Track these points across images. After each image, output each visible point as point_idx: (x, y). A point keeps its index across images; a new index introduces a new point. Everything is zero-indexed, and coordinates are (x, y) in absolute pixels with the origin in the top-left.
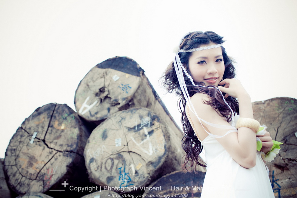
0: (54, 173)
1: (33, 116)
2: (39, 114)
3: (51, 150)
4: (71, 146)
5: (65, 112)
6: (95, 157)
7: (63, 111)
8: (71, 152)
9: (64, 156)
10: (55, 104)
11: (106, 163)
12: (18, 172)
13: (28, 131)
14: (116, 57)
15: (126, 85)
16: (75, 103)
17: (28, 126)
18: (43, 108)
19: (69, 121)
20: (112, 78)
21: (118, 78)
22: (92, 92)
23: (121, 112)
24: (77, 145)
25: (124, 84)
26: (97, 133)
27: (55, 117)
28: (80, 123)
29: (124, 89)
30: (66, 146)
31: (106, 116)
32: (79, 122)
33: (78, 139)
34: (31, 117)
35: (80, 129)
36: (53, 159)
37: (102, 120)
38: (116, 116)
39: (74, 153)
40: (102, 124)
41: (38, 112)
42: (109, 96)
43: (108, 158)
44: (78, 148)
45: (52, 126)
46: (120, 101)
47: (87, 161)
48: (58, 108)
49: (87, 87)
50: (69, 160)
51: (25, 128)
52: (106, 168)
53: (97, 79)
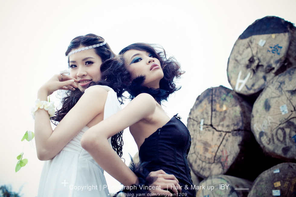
0: (229, 154)
1: (196, 105)
2: (201, 102)
3: (220, 133)
4: (237, 124)
5: (222, 93)
6: (263, 131)
7: (220, 92)
8: (239, 130)
9: (233, 135)
10: (212, 88)
11: (276, 134)
12: (198, 158)
13: (196, 119)
14: (256, 21)
15: (275, 46)
16: (229, 81)
17: (194, 115)
18: (202, 95)
19: (229, 101)
20: (258, 45)
21: (264, 42)
22: (243, 66)
23: (277, 77)
24: (243, 123)
25: (273, 46)
26: (258, 105)
27: (215, 101)
28: (240, 100)
29: (274, 52)
30: (233, 125)
31: (264, 85)
32: (238, 99)
33: (241, 116)
34: (195, 107)
35: (241, 106)
36: (224, 141)
37: (260, 91)
38: (274, 82)
39: (242, 130)
40: (261, 95)
41: (199, 100)
42: (260, 64)
43: (278, 128)
44: (244, 125)
45: (215, 110)
46: (274, 66)
47: (257, 136)
48: (215, 92)
49: (236, 62)
50: (239, 139)
51: (193, 117)
52: (278, 139)
53: (243, 51)
